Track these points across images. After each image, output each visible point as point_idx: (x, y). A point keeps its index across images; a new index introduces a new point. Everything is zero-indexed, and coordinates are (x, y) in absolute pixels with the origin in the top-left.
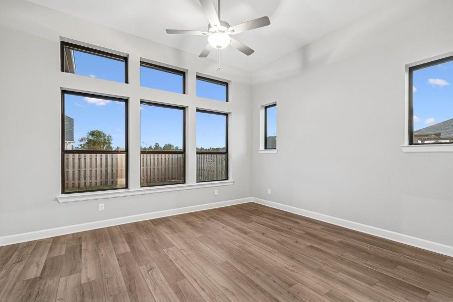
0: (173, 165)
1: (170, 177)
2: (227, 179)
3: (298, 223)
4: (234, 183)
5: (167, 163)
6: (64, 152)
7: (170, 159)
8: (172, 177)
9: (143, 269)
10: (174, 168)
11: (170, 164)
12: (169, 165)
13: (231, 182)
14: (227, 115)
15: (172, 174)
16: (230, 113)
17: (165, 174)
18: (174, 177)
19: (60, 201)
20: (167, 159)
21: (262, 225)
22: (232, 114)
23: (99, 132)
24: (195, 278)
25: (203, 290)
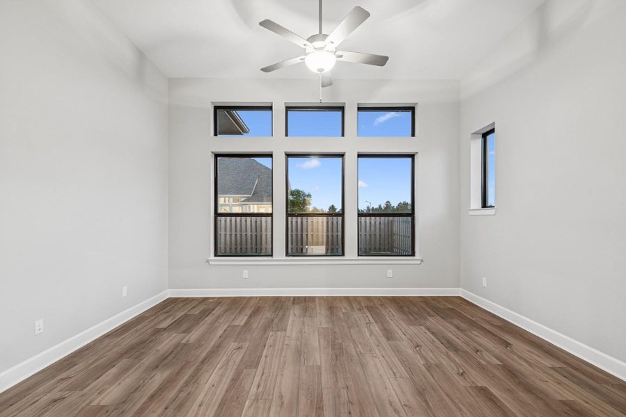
0: (382, 231)
1: (377, 247)
2: (413, 254)
3: (507, 345)
4: (422, 261)
5: (373, 228)
6: (217, 214)
7: (377, 223)
8: (380, 248)
9: (233, 345)
10: (382, 236)
11: (378, 231)
12: (375, 231)
13: (417, 260)
14: (412, 156)
15: (380, 244)
16: (417, 153)
17: (370, 244)
18: (382, 248)
19: (211, 263)
20: (373, 222)
21: (433, 333)
22: (419, 153)
23: (298, 192)
24: (266, 371)
25: (258, 387)
